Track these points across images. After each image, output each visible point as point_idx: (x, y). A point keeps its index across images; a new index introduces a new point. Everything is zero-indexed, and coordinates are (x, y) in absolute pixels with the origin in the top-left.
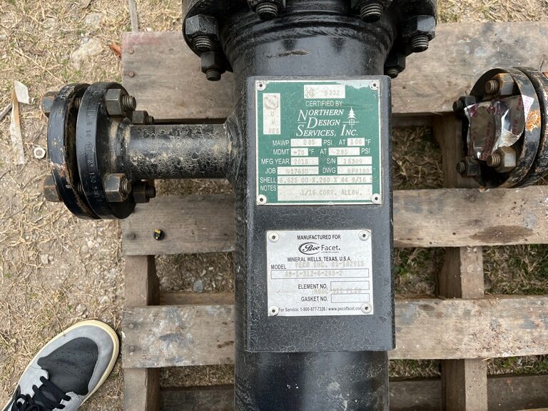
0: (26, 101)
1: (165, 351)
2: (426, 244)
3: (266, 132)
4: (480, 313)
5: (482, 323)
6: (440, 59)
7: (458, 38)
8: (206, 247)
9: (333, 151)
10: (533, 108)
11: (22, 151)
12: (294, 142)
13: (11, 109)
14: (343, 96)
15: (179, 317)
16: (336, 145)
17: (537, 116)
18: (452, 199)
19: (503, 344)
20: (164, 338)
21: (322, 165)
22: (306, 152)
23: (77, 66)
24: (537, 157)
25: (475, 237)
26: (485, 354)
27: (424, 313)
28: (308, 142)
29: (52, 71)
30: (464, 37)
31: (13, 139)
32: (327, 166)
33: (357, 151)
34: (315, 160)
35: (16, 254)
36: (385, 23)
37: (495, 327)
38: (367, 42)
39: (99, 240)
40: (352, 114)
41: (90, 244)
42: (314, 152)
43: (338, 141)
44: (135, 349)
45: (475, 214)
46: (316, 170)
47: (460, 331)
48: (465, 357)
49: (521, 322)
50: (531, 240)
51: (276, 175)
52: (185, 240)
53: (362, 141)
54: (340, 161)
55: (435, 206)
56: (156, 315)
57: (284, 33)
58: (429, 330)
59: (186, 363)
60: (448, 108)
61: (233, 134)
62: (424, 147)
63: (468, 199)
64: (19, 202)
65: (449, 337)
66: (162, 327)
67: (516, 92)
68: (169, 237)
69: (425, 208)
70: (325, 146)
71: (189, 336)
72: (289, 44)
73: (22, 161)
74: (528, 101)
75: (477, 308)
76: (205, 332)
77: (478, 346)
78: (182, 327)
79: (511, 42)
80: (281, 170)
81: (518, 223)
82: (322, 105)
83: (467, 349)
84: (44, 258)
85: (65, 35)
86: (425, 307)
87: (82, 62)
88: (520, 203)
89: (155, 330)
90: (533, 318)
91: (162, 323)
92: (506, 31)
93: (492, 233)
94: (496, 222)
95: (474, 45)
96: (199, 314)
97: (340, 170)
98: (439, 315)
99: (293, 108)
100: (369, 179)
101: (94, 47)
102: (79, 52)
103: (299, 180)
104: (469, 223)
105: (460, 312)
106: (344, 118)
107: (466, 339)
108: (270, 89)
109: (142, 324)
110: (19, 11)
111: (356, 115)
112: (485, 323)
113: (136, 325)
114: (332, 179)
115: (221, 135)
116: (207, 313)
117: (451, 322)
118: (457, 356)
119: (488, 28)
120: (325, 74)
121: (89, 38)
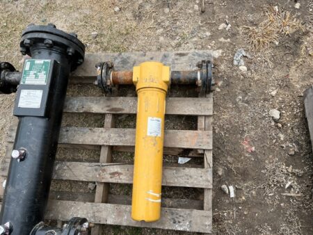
3: (26, 70)
4: (105, 132)
5: (105, 135)
9: (38, 74)
12: (31, 72)
14: (43, 63)
19: (111, 141)
21: (36, 76)
22: (33, 74)
25: (107, 110)
37: (109, 136)
40: (44, 67)
46: (34, 78)
49: (117, 135)
50: (123, 112)
53: (45, 72)
54: (40, 76)
58: (90, 136)
63: (107, 100)
65: (96, 138)
77: (104, 141)
80: (27, 77)
81: (121, 107)
82: (38, 64)
83: (100, 142)
86: (90, 129)
88: (122, 101)
90: (121, 134)
94: (114, 106)
98: (94, 132)
99: (32, 65)
100: (45, 80)
103: (30, 79)
104: (106, 106)
106: (42, 67)
107: (100, 139)
114: (37, 79)
118: (97, 144)
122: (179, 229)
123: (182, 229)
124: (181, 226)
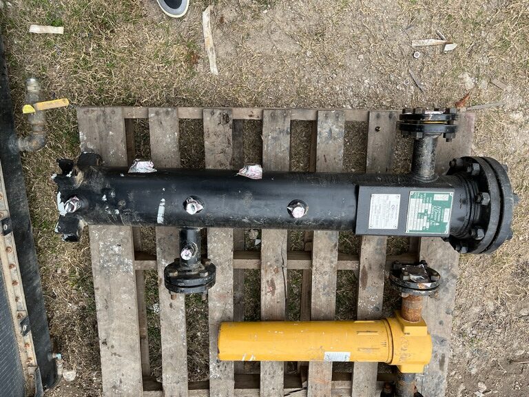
0: (446, 49)
1: (324, 131)
2: (362, 246)
3: (435, 195)
4: (332, 267)
5: (327, 267)
6: (443, 256)
7: (451, 264)
8: (370, 150)
9: (425, 217)
10: (426, 286)
11: (419, 45)
12: (430, 205)
13: (442, 39)
14: (444, 221)
15: (339, 138)
16: (428, 218)
17: (423, 288)
18: (381, 258)
19: (318, 276)
20: (331, 130)
21: (421, 214)
22: (427, 208)
23: (460, 76)
24: (406, 288)
25: (364, 267)
26: (314, 268)
27: (333, 244)
28: (430, 209)
29: (460, 63)
30: (452, 266)
31: (426, 41)
32: (421, 215)
33: (424, 225)
34: (423, 212)
35: (365, 41)
36: (467, 236)
37: (325, 273)
38: (461, 230)
39: (368, 86)
40: (437, 224)
41: (366, 81)
42: (426, 211)
43: (429, 219)
44: (326, 117)
45: (374, 267)
46: (420, 212)
47: (325, 259)
48: (314, 260)
49: (326, 284)
50: (360, 289)
51: (419, 198)
52: (374, 141)
53: (428, 227)
54: (422, 220)
55: (378, 251)
56: (341, 127)
57: (469, 200)
58: (325, 246)
59: (318, 140)
60: (421, 258)
61: (431, 178)
62: (399, 247)
63: (381, 265)
64: (392, 43)
65: (322, 254)
66: (336, 130)
67: (431, 281)
68: (376, 133)
69: (379, 247)
70: (428, 215)
71: (331, 142)
72: (464, 202)
73: (414, 45)
74: (429, 285)
75: (334, 266)
76: (332, 149)
77: (318, 266)
78: (335, 139)
79: (447, 286)
80: (421, 200)
81: (368, 285)
82: (442, 214)
83: (316, 261)
84: (361, 57)
85: (478, 69)
86: (336, 245)
87: (462, 79)
88: (377, 286)
89: (334, 126)
90: (328, 289)
91: (337, 130)
92: (452, 285)
93: (365, 274)
94: (370, 276)
95: (448, 270)
96: (340, 147)
97: (419, 220)
98: (332, 251)
99: (443, 205)
100: (414, 229)
101: (469, 85)
102: (468, 78)
103: (417, 206)
104: (370, 265)
105: (333, 259)
106: (437, 222)
107: (321, 261)
108: (450, 197)
109: (338, 120)
110: (495, 43)
111: (436, 226)
112: (327, 269)
113: (338, 117)
114: (416, 217)
115: (431, 173)
116: (340, 150)
117: (329, 256)
118: (314, 257)
119: (454, 277)
120: (453, 214)
121: (474, 83)
122: (211, 367)
123: (211, 369)
124: (214, 368)
